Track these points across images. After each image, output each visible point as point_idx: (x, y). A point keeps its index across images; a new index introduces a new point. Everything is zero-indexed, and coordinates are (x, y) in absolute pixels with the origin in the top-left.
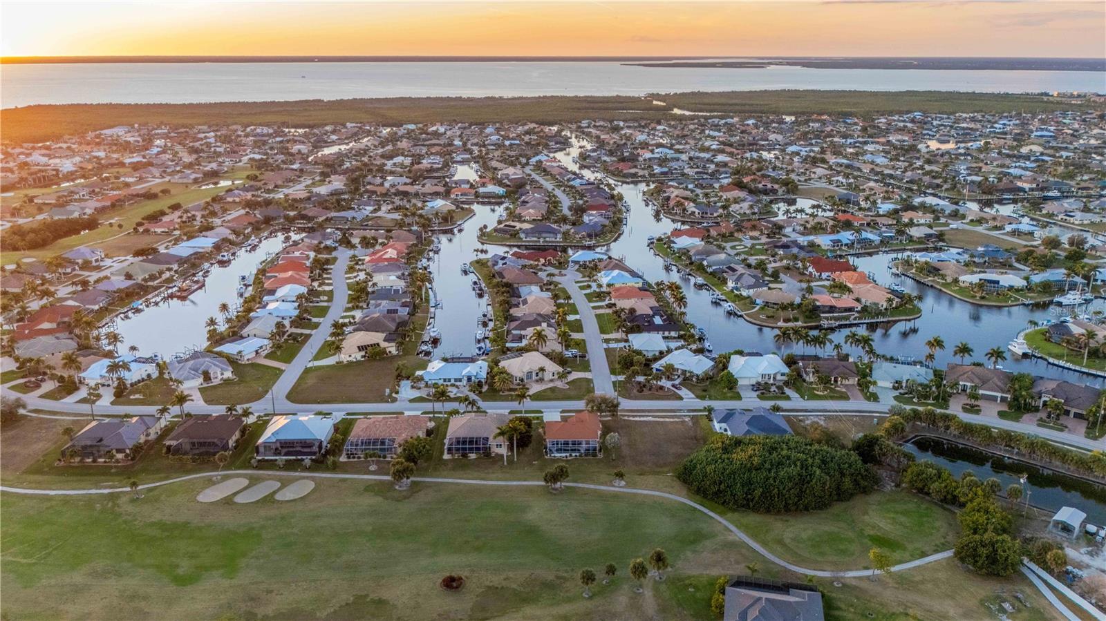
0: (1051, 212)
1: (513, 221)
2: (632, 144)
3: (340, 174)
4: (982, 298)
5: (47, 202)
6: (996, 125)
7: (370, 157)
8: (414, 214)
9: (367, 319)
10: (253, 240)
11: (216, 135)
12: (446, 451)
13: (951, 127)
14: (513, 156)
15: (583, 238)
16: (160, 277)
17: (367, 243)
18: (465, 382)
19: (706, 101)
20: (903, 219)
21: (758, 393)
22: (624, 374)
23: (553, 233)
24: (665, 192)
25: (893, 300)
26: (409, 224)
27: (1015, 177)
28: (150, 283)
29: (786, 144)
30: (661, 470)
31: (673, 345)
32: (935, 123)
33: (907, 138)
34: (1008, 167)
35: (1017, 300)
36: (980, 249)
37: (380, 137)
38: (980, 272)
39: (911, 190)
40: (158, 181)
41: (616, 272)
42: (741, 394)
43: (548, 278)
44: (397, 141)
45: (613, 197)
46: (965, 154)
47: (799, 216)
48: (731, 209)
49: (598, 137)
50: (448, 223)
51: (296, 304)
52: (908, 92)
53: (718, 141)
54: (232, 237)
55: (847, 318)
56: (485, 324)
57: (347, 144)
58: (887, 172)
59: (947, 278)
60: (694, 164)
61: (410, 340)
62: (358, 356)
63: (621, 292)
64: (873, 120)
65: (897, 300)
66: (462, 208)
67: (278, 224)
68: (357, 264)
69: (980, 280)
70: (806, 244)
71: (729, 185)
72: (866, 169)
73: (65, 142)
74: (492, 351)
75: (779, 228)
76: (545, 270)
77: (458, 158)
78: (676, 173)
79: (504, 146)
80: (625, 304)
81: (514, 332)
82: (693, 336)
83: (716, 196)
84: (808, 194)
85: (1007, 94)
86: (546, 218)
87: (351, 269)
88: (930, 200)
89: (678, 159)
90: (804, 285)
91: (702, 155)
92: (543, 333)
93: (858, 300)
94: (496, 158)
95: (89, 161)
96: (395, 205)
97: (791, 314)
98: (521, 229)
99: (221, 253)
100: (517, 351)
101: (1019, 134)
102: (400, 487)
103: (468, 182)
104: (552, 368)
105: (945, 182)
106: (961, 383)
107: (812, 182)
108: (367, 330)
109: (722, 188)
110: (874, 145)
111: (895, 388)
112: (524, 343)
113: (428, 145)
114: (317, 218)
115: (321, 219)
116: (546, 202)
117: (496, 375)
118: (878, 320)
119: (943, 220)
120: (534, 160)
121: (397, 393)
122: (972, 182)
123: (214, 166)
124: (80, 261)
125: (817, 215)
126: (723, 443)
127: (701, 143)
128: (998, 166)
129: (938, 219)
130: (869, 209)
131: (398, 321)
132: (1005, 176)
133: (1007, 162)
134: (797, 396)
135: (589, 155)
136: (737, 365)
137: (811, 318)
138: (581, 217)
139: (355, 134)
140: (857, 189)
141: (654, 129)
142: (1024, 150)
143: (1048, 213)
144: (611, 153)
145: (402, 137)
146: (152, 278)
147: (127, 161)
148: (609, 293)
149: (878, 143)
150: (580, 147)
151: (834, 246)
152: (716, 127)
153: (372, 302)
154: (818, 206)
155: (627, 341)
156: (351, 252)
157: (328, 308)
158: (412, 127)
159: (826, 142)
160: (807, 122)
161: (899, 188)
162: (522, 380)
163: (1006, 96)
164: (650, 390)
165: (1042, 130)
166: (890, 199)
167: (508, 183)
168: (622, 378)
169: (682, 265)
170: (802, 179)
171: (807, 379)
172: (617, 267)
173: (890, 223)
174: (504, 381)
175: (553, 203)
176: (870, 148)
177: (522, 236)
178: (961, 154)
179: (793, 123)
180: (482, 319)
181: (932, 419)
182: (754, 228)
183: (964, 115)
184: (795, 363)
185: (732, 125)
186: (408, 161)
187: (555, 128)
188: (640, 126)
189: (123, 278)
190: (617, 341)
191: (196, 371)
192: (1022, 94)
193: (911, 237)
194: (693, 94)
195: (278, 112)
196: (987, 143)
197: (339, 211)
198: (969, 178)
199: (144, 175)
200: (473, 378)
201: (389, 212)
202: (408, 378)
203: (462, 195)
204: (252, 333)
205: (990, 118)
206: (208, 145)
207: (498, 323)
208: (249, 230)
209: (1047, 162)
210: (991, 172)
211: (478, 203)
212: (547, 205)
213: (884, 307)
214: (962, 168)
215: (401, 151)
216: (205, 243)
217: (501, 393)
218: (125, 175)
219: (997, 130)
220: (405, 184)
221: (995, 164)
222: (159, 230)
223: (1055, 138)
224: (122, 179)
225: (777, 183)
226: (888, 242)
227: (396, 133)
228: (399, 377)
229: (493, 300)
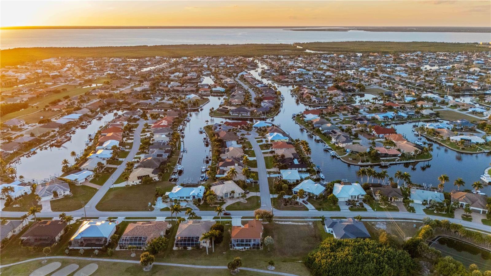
1: (227, 105)
2: (286, 67)
3: (148, 81)
4: (463, 149)
5: (7, 95)
6: (456, 58)
7: (164, 73)
8: (179, 102)
9: (145, 160)
10: (100, 115)
11: (95, 62)
12: (175, 245)
13: (435, 58)
14: (230, 73)
15: (260, 114)
16: (49, 135)
17: (154, 117)
18: (191, 199)
19: (321, 46)
20: (418, 105)
21: (349, 206)
22: (277, 193)
23: (246, 112)
24: (301, 90)
25: (418, 150)
26: (176, 107)
27: (469, 83)
28: (43, 138)
29: (359, 67)
31: (304, 176)
32: (427, 57)
33: (415, 64)
34: (466, 79)
35: (481, 150)
36: (459, 122)
37: (170, 63)
38: (460, 135)
39: (420, 90)
40: (63, 84)
41: (275, 134)
42: (340, 207)
43: (241, 136)
44: (177, 65)
45: (276, 93)
47: (366, 103)
48: (333, 99)
49: (271, 63)
50: (196, 106)
51: (112, 151)
52: (413, 42)
53: (327, 65)
54: (90, 113)
55: (394, 160)
56: (207, 162)
58: (407, 81)
59: (444, 137)
60: (315, 77)
61: (167, 172)
62: (138, 182)
63: (277, 145)
64: (399, 55)
65: (420, 150)
66: (203, 98)
67: (114, 106)
68: (148, 128)
69: (461, 139)
70: (370, 118)
71: (332, 87)
72: (397, 79)
73: (26, 65)
74: (208, 179)
75: (356, 110)
76: (240, 132)
77: (205, 73)
78: (307, 81)
79: (227, 67)
80: (279, 152)
81: (221, 168)
82: (314, 171)
83: (326, 92)
84: (371, 92)
85: (459, 43)
86: (243, 104)
87: (143, 131)
88: (430, 95)
89: (308, 74)
90: (371, 141)
91: (319, 72)
92: (235, 171)
93: (399, 150)
94: (222, 74)
95: (34, 74)
96: (171, 97)
97: (365, 158)
98: (230, 110)
99: (82, 123)
100: (221, 179)
101: (467, 62)
102: (146, 269)
103: (208, 85)
104: (239, 190)
105: (437, 86)
106: (460, 202)
107: (372, 85)
108: (145, 167)
109: (329, 89)
110: (400, 68)
111: (424, 204)
112: (226, 174)
113: (192, 67)
114: (132, 103)
115: (134, 104)
116: (244, 96)
117: (207, 195)
118: (410, 161)
119: (437, 106)
120: (240, 74)
121: (155, 205)
122: (450, 86)
123: (90, 77)
124: (12, 126)
125: (375, 103)
126: (331, 244)
127: (318, 66)
128: (460, 78)
129: (435, 105)
130: (400, 100)
131: (161, 161)
132: (464, 83)
133: (464, 76)
134: (370, 208)
135: (266, 72)
136: (338, 190)
137: (375, 160)
138: (260, 103)
139: (159, 62)
140: (394, 89)
141: (297, 59)
142: (472, 70)
143: (488, 102)
144: (277, 71)
145: (180, 63)
146: (44, 135)
147: (51, 74)
148: (271, 145)
149: (401, 66)
150: (262, 68)
151: (385, 119)
152: (326, 59)
153: (151, 150)
154: (376, 99)
155: (279, 173)
156: (145, 122)
157: (129, 152)
158: (185, 58)
159: (377, 66)
160: (368, 56)
161: (414, 89)
162: (222, 198)
163: (459, 44)
164: (291, 204)
165: (478, 60)
166: (410, 94)
167: (227, 86)
169: (308, 129)
170: (367, 84)
171: (376, 198)
172: (276, 131)
173: (411, 107)
174: (211, 199)
175: (247, 95)
176: (398, 68)
177: (231, 113)
178: (442, 72)
179: (361, 56)
180: (206, 159)
181: (448, 227)
182: (345, 110)
183: (441, 53)
184: (369, 188)
185: (333, 57)
186: (181, 74)
187: (251, 59)
188: (291, 58)
189: (29, 135)
190: (275, 173)
192: (465, 43)
193: (423, 114)
194: (315, 43)
195: (126, 51)
196: (453, 67)
197: (144, 100)
198: (448, 84)
199: (56, 81)
200: (196, 197)
201: (168, 100)
202: (162, 196)
203: (204, 92)
204: (85, 168)
205: (453, 54)
206: (91, 67)
207: (213, 162)
208: (99, 109)
209: (483, 76)
210: (457, 80)
211: (212, 96)
212: (244, 97)
213: (413, 154)
214: (443, 79)
215: (178, 70)
216: (75, 116)
217: (210, 205)
218: (48, 82)
219: (457, 60)
220: (178, 86)
221: (458, 77)
222: (56, 109)
223: (485, 64)
224: (46, 83)
225: (355, 86)
226: (411, 117)
227: (178, 61)
228: (157, 195)
229: (213, 148)
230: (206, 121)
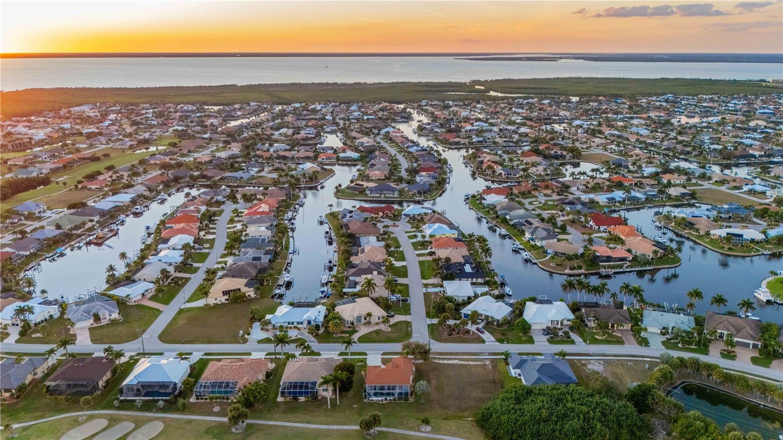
0: (777, 175)
1: (362, 181)
2: (457, 119)
3: (238, 142)
4: (730, 249)
5: (17, 163)
6: (729, 105)
7: (263, 128)
8: (287, 175)
9: (234, 266)
10: (163, 195)
11: (154, 112)
12: (280, 395)
13: (695, 105)
14: (369, 128)
15: (414, 195)
16: (84, 227)
17: (247, 198)
18: (305, 325)
19: (513, 85)
20: (663, 180)
21: (548, 337)
22: (438, 317)
23: (392, 191)
24: (480, 157)
25: (658, 251)
26: (283, 182)
27: (747, 146)
28: (74, 232)
29: (572, 119)
30: (463, 414)
31: (480, 290)
32: (683, 102)
33: (663, 115)
34: (741, 138)
35: (758, 250)
36: (726, 206)
37: (272, 113)
38: (727, 227)
39: (668, 156)
40: (104, 147)
41: (437, 225)
42: (534, 337)
43: (384, 229)
44: (285, 116)
45: (440, 161)
46: (707, 127)
47: (582, 177)
48: (529, 171)
49: (433, 113)
50: (313, 182)
51: (182, 252)
52: (662, 79)
53: (522, 116)
54: (147, 193)
55: (621, 266)
56: (331, 269)
57: (249, 118)
58: (649, 141)
59: (700, 231)
60: (503, 135)
61: (268, 285)
62: (223, 299)
63: (440, 242)
64: (637, 100)
65: (661, 251)
66: (325, 169)
67: (184, 182)
68: (238, 216)
69: (728, 234)
70: (587, 200)
71: (529, 151)
72: (633, 139)
73: (44, 117)
74: (332, 294)
75: (566, 187)
76: (383, 222)
77: (328, 130)
78: (489, 142)
79: (363, 120)
80: (442, 253)
81: (351, 278)
82: (495, 283)
83: (519, 160)
84: (590, 159)
85: (735, 80)
86: (388, 178)
87: (232, 221)
88: (684, 165)
89: (491, 131)
90: (586, 237)
92: (372, 282)
93: (629, 251)
94: (356, 130)
95: (57, 131)
96: (275, 167)
97: (575, 263)
98: (367, 187)
99: (135, 208)
100: (352, 296)
101: (746, 111)
102: (236, 430)
103: (332, 148)
104: (378, 312)
105: (694, 150)
106: (719, 331)
107: (592, 149)
108: (233, 277)
109: (524, 154)
110: (638, 120)
111: (663, 334)
112: (358, 288)
113: (307, 120)
114: (213, 177)
115: (217, 178)
116: (389, 165)
117: (330, 320)
118: (646, 268)
119: (694, 181)
120: (383, 131)
121: (249, 334)
122: (715, 150)
123: (147, 135)
124: (26, 213)
125: (596, 177)
127: (508, 118)
128: (733, 137)
129: (691, 180)
130: (635, 172)
131: (259, 268)
132: (739, 145)
133: (740, 133)
134: (580, 340)
135: (425, 128)
136: (531, 312)
137: (592, 266)
138: (415, 177)
139: (255, 111)
140: (626, 155)
141: (475, 107)
142: (752, 124)
143: (775, 176)
144: (442, 126)
145: (289, 113)
146: (77, 227)
147: (85, 131)
148: (431, 243)
149: (641, 118)
150: (419, 121)
151: (609, 203)
152: (521, 106)
153: (243, 250)
154: (597, 170)
155: (442, 286)
156: (234, 206)
157: (208, 254)
158: (297, 105)
159: (602, 118)
160: (588, 102)
161: (658, 154)
162: (352, 324)
163: (735, 82)
164: (458, 333)
165: (764, 108)
166: (652, 163)
167: (363, 150)
168: (435, 321)
169: (489, 217)
170: (585, 147)
171: (589, 324)
172: (438, 220)
173: (653, 183)
174: (336, 325)
175: (394, 166)
176: (635, 122)
177: (368, 192)
178: (704, 127)
179: (577, 102)
180: (328, 264)
181: (697, 366)
182: (547, 187)
183: (704, 97)
184: (579, 310)
185: (532, 104)
186: (290, 132)
187: (402, 106)
188: (465, 105)
189: (54, 228)
190: (434, 286)
191: (88, 313)
192: (746, 81)
193: (670, 195)
194: (505, 80)
195: (202, 94)
196: (723, 118)
197: (232, 172)
198: (713, 147)
199: (94, 143)
200: (312, 322)
201: (270, 172)
202: (260, 320)
203: (326, 159)
204: (142, 278)
205: (724, 99)
206: (147, 119)
207: (340, 268)
208: (161, 187)
209: (770, 134)
210: (728, 141)
211: (339, 165)
212: (390, 167)
213: (651, 257)
214: (706, 138)
215: (286, 124)
216: (124, 198)
217: (334, 335)
218: (80, 143)
219: (730, 109)
220: (286, 150)
221: (731, 135)
222: (93, 187)
223: (774, 114)
224: (77, 145)
225: (565, 150)
226: (652, 200)
227: (285, 110)
228: (253, 320)
229: (339, 248)
230: (329, 205)
